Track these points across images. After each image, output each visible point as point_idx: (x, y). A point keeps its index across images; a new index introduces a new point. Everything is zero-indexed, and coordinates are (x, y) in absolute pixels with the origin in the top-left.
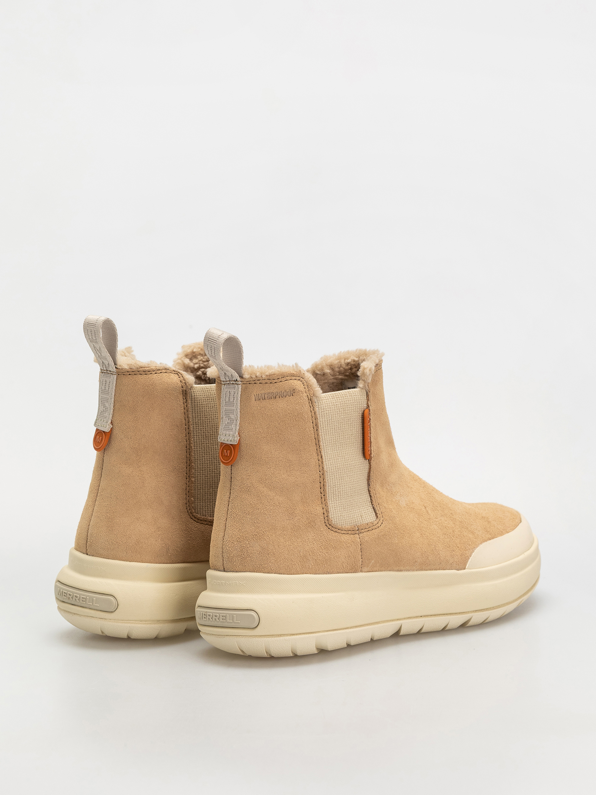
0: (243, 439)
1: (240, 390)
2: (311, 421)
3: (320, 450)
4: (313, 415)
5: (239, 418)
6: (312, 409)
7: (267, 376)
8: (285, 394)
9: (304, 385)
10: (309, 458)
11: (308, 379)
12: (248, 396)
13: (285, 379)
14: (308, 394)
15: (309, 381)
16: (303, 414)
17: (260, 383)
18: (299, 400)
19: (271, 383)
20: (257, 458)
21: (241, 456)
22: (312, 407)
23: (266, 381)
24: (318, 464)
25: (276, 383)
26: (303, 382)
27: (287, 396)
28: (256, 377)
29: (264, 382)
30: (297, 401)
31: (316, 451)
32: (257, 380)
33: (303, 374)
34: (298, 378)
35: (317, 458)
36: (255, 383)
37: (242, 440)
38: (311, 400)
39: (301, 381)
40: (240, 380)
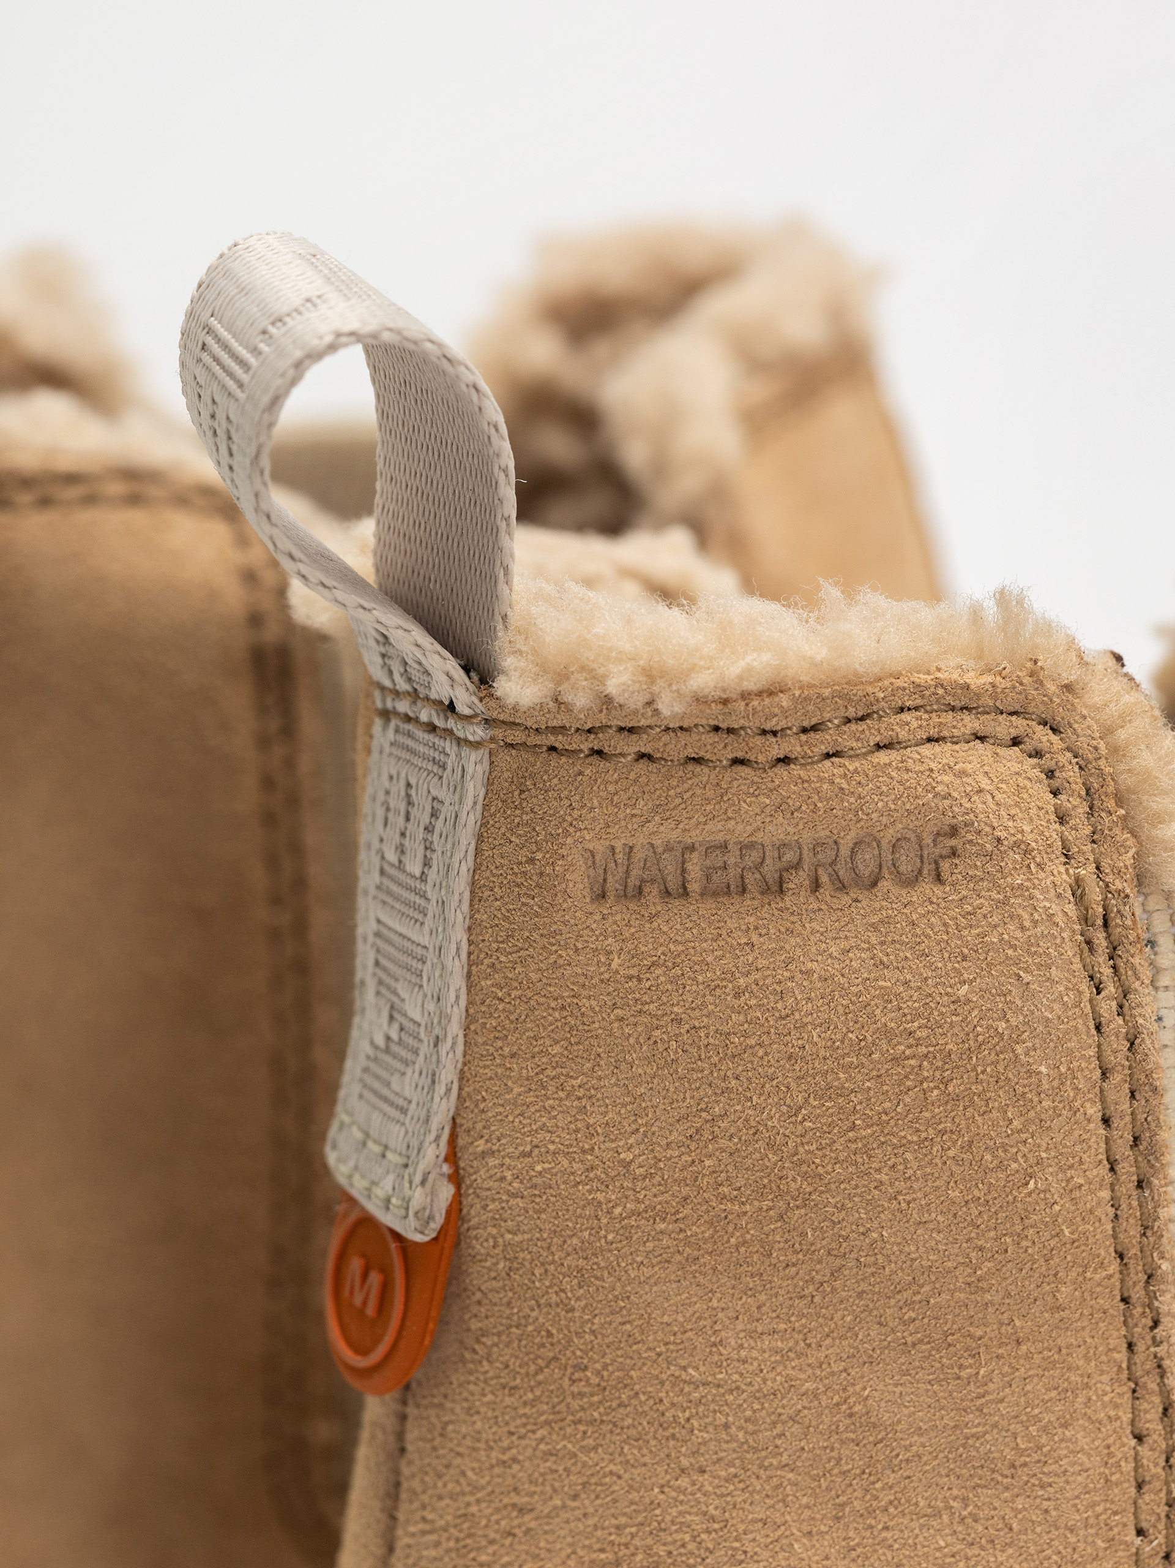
0: (485, 1207)
1: (474, 789)
2: (1094, 1111)
3: (1161, 1350)
4: (1111, 1059)
5: (455, 1028)
6: (1107, 1007)
7: (699, 700)
8: (866, 863)
9: (1055, 793)
10: (1047, 1417)
11: (1107, 732)
12: (531, 861)
13: (872, 730)
14: (1087, 872)
15: (1114, 750)
16: (1019, 1050)
17: (642, 756)
18: (995, 919)
19: (736, 761)
20: (595, 1380)
21: (469, 1341)
22: (1110, 989)
23: (691, 745)
24: (1128, 1467)
25: (785, 760)
26: (1051, 764)
27: (884, 885)
28: (607, 701)
29: (677, 748)
30: (970, 935)
31: (1122, 1356)
32: (621, 729)
33: (1068, 688)
34: (1005, 727)
35: (1126, 1417)
36: (599, 753)
37: (475, 1213)
38: (1106, 925)
39: (1037, 754)
40: (480, 707)
